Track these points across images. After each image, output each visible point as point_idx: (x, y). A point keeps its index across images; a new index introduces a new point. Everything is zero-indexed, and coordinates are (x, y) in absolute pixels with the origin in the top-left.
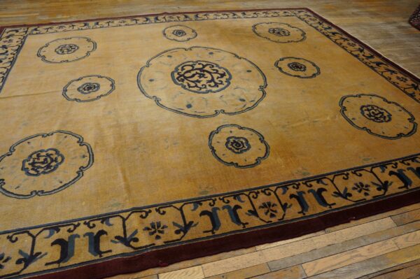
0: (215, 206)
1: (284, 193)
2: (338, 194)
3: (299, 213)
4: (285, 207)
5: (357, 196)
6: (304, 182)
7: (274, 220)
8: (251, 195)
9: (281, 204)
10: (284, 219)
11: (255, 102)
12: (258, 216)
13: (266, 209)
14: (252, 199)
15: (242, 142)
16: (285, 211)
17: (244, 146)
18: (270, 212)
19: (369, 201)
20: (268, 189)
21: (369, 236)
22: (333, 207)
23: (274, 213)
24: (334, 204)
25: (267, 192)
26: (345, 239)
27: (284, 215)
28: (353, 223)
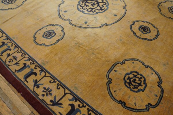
0: (8, 44)
1: (25, 61)
2: (36, 82)
3: (15, 70)
4: (17, 64)
5: (39, 91)
6: (37, 65)
7: (7, 63)
8: (18, 51)
9: (18, 62)
10: (9, 66)
11: (89, 27)
12: (7, 57)
13: (13, 58)
14: (17, 52)
15: (52, 35)
16: (14, 65)
17: (49, 37)
18: (12, 60)
19: (38, 98)
20: (25, 55)
21: (12, 104)
22: (25, 82)
23: (11, 61)
24: (28, 82)
25: (24, 55)
26: (6, 93)
27: (12, 65)
28: (19, 94)
